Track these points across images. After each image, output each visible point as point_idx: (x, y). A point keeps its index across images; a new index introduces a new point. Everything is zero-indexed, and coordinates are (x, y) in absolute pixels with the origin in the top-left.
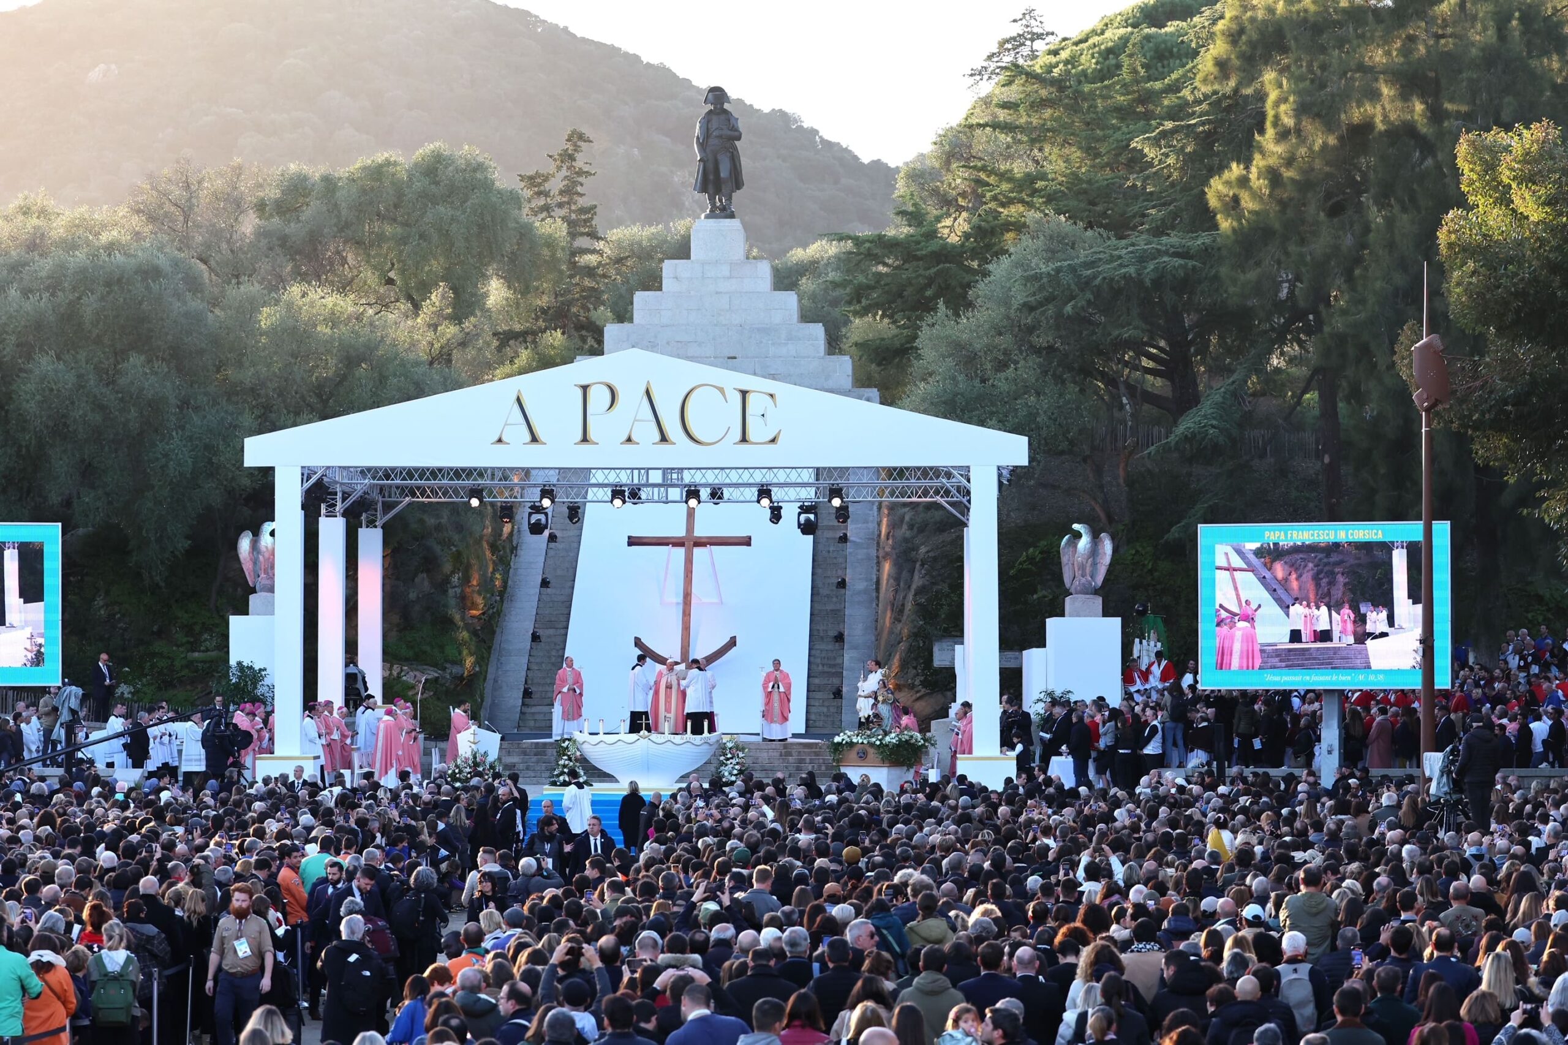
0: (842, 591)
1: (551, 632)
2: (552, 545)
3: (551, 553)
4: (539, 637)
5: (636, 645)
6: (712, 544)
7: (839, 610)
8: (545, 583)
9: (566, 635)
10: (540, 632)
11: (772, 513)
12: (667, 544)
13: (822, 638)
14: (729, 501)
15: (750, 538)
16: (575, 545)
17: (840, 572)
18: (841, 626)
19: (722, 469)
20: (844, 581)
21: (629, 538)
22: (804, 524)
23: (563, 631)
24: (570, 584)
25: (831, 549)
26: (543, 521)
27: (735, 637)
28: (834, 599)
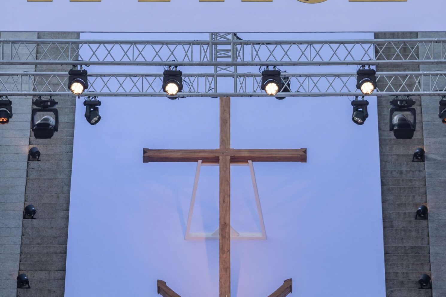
0: (424, 223)
1: (43, 275)
2: (34, 164)
3: (32, 175)
4: (27, 282)
5: (160, 290)
6: (254, 159)
7: (421, 248)
8: (29, 213)
9: (64, 278)
10: (28, 276)
11: (355, 110)
12: (195, 160)
13: (402, 283)
14: (298, 94)
15: (305, 151)
16: (65, 164)
17: (418, 199)
18: (426, 268)
19: (310, 43)
20: (425, 209)
21: (145, 151)
22: (399, 125)
23: (58, 275)
24: (62, 214)
25: (404, 169)
26: (52, 121)
27: (291, 280)
28: (414, 234)
